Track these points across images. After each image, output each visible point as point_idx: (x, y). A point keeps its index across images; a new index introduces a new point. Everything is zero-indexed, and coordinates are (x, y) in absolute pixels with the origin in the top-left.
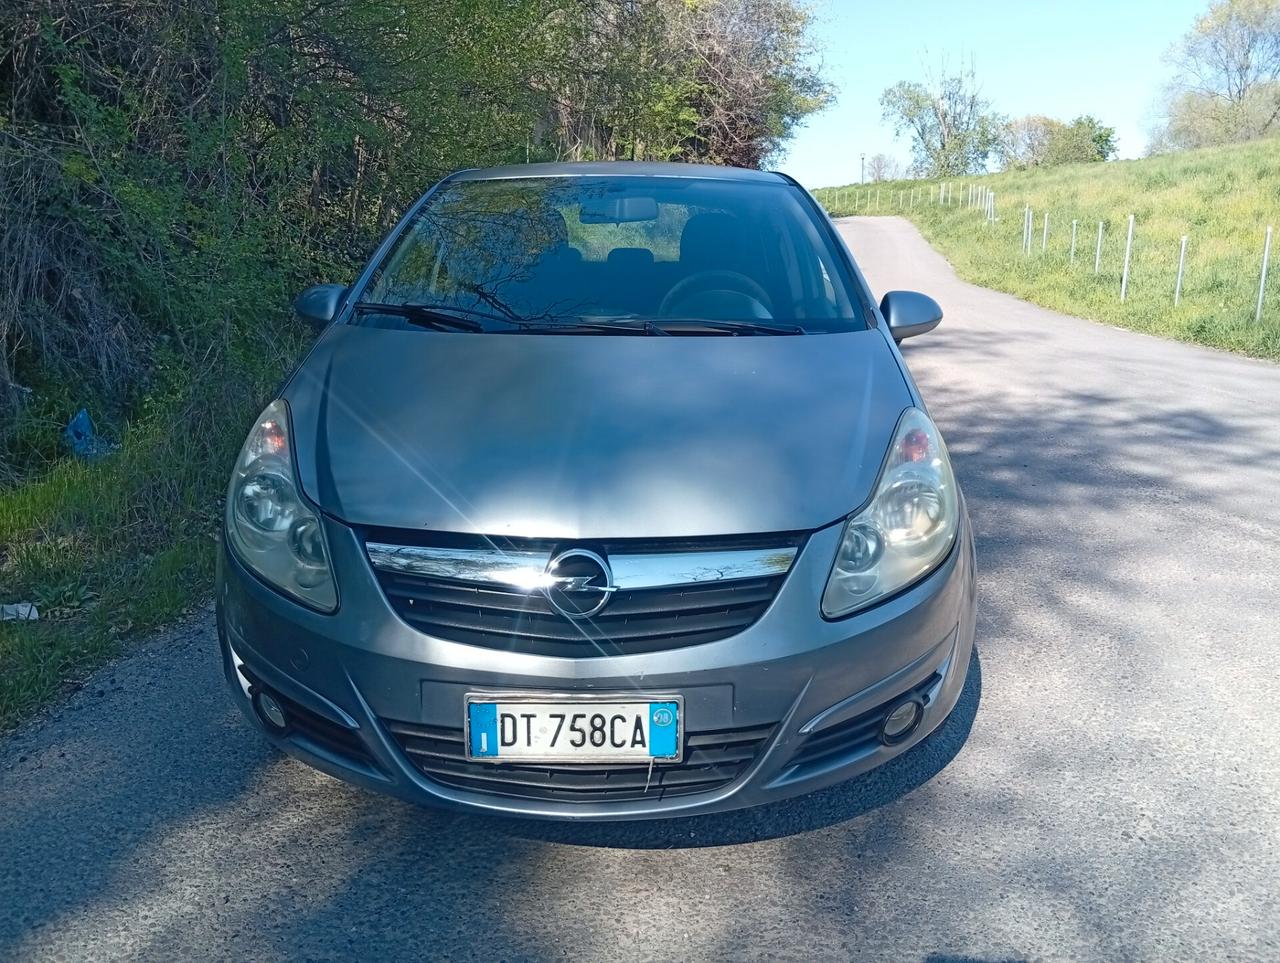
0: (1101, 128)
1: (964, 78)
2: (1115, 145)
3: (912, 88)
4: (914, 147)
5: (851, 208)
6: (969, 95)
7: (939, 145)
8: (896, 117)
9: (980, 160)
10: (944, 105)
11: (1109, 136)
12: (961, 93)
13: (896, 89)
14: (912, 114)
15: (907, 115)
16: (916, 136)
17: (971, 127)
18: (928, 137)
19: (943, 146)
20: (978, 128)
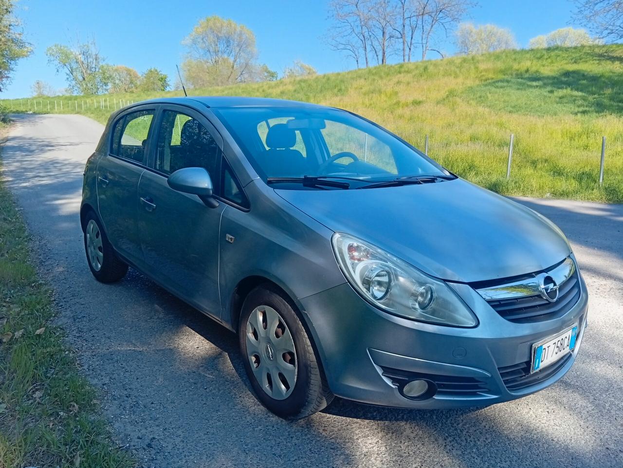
0: (161, 74)
1: (90, 45)
2: (169, 83)
3: (62, 48)
4: (68, 78)
5: (45, 110)
6: (94, 53)
7: (81, 78)
8: (57, 62)
9: (104, 87)
10: (81, 58)
11: (166, 78)
12: (90, 52)
13: (54, 48)
14: (65, 61)
15: (62, 62)
16: (68, 72)
17: (97, 70)
18: (75, 73)
19: (84, 79)
20: (100, 71)
